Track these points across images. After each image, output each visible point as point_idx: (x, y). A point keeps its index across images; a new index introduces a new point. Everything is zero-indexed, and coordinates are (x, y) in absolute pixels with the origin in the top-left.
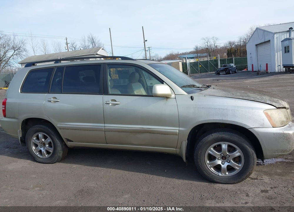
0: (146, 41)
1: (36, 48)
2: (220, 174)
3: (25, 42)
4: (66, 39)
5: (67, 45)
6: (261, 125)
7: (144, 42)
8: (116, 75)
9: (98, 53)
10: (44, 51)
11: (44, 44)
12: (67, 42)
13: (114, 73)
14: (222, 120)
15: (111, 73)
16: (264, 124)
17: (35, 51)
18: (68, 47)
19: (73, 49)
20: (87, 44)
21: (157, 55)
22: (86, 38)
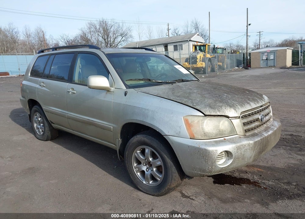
0: (249, 25)
1: (141, 34)
2: (144, 182)
3: (131, 28)
4: (168, 25)
5: (168, 31)
6: (176, 134)
7: (247, 26)
8: (202, 63)
9: (192, 39)
10: (149, 37)
11: (150, 30)
12: (168, 27)
13: (200, 60)
14: (143, 121)
15: (197, 60)
16: (180, 132)
17: (141, 37)
18: (169, 33)
19: (176, 35)
20: (189, 30)
21: (272, 41)
22: (190, 23)
